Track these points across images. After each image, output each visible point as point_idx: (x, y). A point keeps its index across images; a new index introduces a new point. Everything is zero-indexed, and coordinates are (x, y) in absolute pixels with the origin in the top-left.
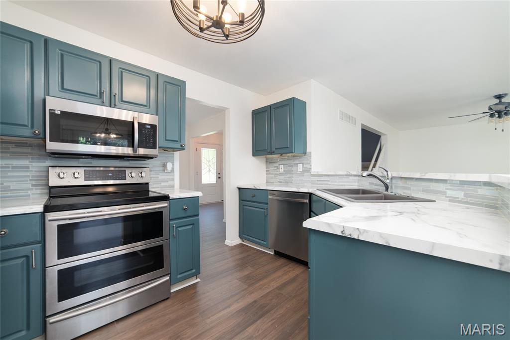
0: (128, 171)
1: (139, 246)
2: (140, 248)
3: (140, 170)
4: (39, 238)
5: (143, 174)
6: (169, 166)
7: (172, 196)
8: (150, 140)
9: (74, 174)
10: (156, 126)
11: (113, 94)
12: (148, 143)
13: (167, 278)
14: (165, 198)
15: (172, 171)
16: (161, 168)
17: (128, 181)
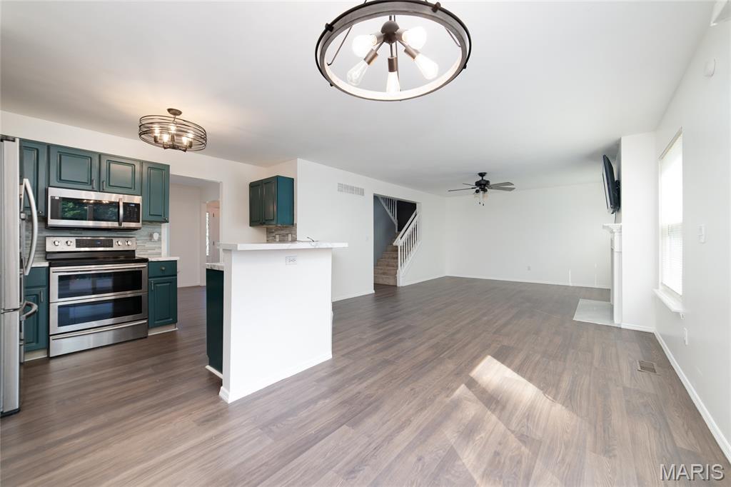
0: (115, 241)
1: (129, 294)
2: (129, 296)
3: (127, 239)
4: (45, 283)
5: (129, 243)
6: (156, 236)
7: (150, 259)
8: (133, 215)
9: (67, 242)
10: (139, 204)
11: (102, 181)
12: (132, 218)
13: (145, 321)
14: (145, 260)
15: (160, 240)
16: (148, 238)
17: (115, 248)
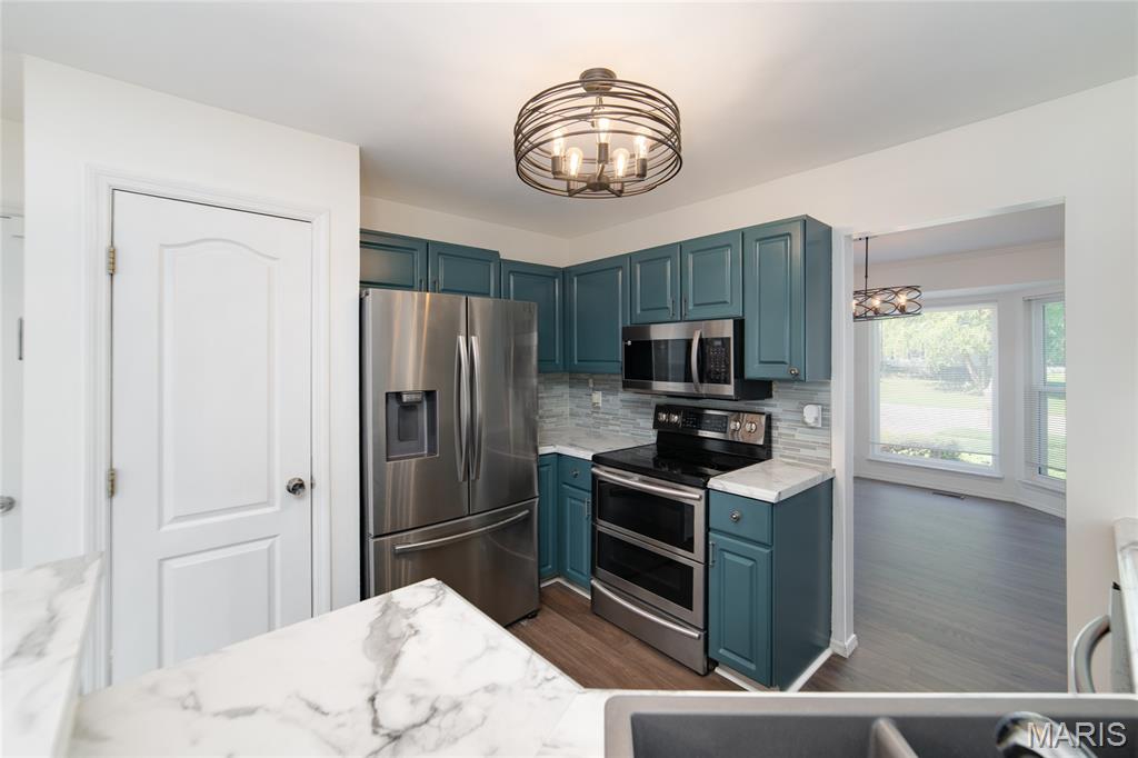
5: (753, 426)
8: (720, 368)
10: (729, 339)
12: (718, 373)
13: (696, 634)
17: (729, 435)
